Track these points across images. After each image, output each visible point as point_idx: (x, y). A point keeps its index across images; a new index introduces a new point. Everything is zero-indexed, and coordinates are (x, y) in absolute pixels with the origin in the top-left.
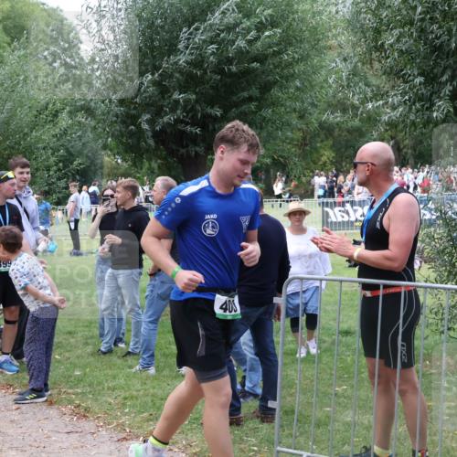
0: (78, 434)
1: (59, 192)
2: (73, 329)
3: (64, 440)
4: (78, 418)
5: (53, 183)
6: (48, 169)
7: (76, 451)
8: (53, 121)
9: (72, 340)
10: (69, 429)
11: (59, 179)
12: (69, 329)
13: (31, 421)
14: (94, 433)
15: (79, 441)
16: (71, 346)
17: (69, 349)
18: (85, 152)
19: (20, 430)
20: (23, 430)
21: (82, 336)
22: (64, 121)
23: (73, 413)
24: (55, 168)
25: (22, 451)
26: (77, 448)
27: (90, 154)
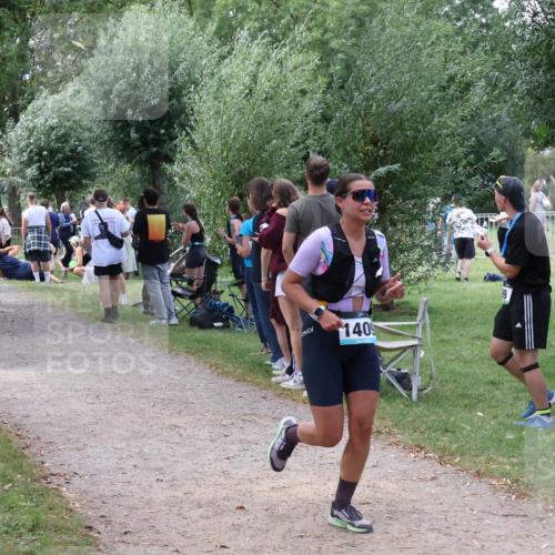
0: (519, 519)
1: (470, 195)
2: (497, 378)
3: (501, 524)
4: (517, 498)
5: (461, 182)
6: (455, 163)
7: (520, 541)
8: (462, 98)
9: (497, 393)
10: (507, 510)
11: (469, 176)
12: (491, 378)
13: (453, 497)
14: (542, 519)
15: (523, 528)
16: (497, 401)
17: (493, 403)
18: (501, 141)
19: (440, 508)
20: (445, 507)
21: (510, 389)
22: (478, 96)
23: (510, 490)
24: (464, 162)
25: (446, 535)
26: (520, 537)
27: (507, 144)
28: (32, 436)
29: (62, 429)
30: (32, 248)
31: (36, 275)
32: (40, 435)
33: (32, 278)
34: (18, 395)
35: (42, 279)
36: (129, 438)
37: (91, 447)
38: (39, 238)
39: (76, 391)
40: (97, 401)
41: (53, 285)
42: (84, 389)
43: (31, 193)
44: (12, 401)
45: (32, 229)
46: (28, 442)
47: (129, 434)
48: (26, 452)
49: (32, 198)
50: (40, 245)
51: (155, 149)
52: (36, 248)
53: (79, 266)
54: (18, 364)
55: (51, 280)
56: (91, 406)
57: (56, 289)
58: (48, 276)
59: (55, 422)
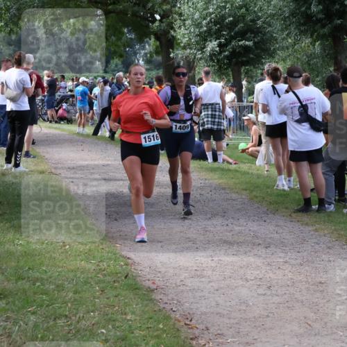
28: (201, 327)
29: (232, 321)
30: (206, 126)
31: (209, 155)
32: (209, 325)
33: (205, 158)
34: (188, 282)
35: (215, 159)
36: (302, 335)
37: (261, 342)
38: (213, 116)
39: (247, 280)
40: (269, 293)
41: (225, 166)
42: (256, 278)
43: (206, 69)
44: (181, 288)
45: (206, 106)
46: (197, 332)
47: (302, 331)
48: (194, 342)
49: (207, 73)
50: (213, 123)
51: (339, 22)
52: (210, 126)
53: (254, 146)
54: (188, 249)
55: (224, 160)
56: (262, 298)
57: (229, 170)
58: (222, 156)
59: (225, 312)
